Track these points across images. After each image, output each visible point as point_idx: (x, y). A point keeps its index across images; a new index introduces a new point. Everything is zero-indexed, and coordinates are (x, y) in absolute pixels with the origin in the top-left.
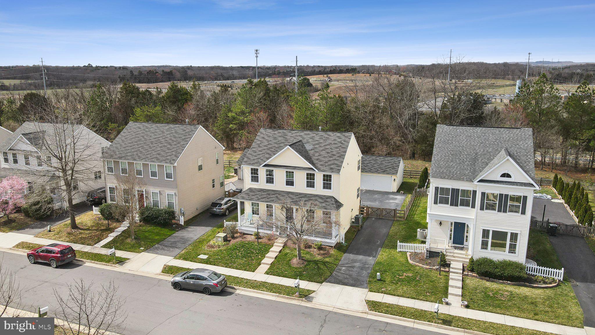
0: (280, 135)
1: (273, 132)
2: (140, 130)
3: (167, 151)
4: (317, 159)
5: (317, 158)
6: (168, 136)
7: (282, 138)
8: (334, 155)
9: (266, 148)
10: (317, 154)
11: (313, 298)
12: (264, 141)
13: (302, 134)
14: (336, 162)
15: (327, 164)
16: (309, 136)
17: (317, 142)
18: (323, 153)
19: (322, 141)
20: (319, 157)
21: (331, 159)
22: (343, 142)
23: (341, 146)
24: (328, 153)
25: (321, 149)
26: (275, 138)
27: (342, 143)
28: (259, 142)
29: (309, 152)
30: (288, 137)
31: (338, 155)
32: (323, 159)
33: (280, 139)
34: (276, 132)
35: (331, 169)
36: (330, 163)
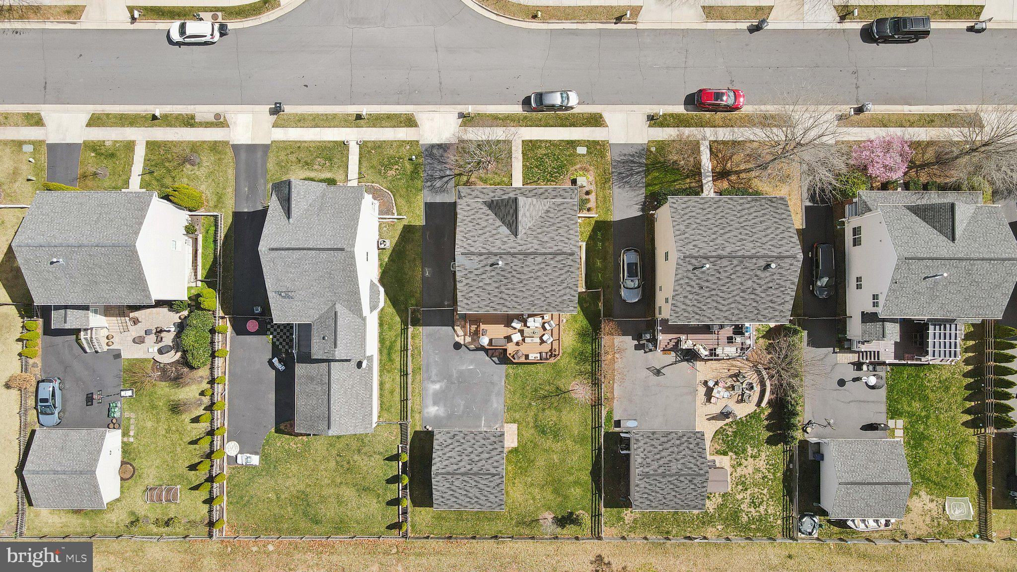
0: (548, 245)
1: (560, 248)
2: (770, 243)
3: (693, 214)
4: (488, 215)
5: (489, 217)
6: (714, 236)
7: (543, 240)
8: (470, 222)
9: (558, 225)
10: (491, 221)
11: (459, 118)
12: (565, 235)
13: (520, 248)
14: (466, 214)
15: (475, 210)
16: (509, 245)
17: (496, 237)
18: (484, 224)
19: (491, 239)
20: (487, 218)
21: (472, 217)
22: (465, 240)
23: (466, 233)
24: (478, 224)
25: (488, 229)
26: (553, 239)
27: (465, 237)
28: (571, 232)
29: (501, 224)
30: (535, 241)
31: (466, 222)
32: (482, 216)
33: (545, 239)
34: (556, 248)
35: (468, 205)
36: (473, 212)
